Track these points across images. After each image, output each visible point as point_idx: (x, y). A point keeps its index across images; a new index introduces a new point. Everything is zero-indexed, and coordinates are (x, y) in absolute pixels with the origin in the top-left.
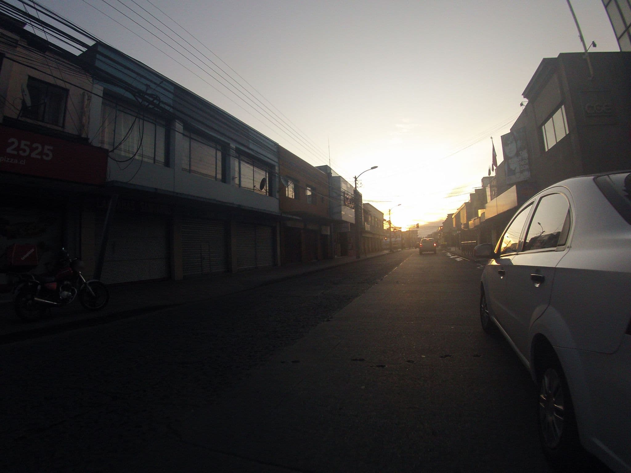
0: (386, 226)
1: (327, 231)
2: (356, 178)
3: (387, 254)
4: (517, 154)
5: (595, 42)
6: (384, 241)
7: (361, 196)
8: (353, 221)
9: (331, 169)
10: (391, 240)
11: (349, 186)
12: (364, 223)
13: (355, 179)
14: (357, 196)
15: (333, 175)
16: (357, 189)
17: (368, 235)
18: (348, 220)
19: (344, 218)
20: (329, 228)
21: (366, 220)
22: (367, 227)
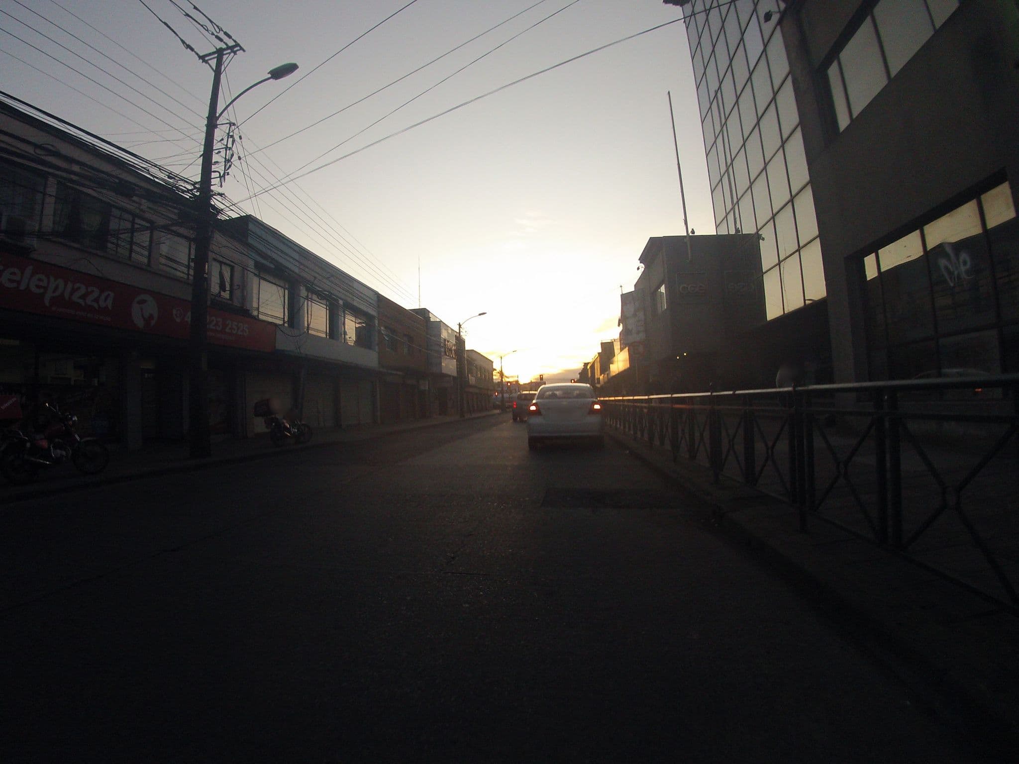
0: (496, 377)
1: (425, 386)
2: (460, 325)
3: (498, 414)
4: (635, 315)
5: (694, 229)
6: (494, 396)
7: (465, 342)
8: (455, 374)
9: (429, 312)
10: (503, 396)
11: (450, 331)
12: (468, 375)
13: (458, 326)
14: (460, 341)
15: (432, 320)
16: (461, 334)
17: (471, 390)
18: (449, 373)
19: (444, 371)
20: (427, 382)
21: (470, 371)
22: (472, 380)
